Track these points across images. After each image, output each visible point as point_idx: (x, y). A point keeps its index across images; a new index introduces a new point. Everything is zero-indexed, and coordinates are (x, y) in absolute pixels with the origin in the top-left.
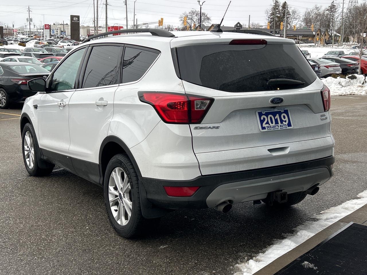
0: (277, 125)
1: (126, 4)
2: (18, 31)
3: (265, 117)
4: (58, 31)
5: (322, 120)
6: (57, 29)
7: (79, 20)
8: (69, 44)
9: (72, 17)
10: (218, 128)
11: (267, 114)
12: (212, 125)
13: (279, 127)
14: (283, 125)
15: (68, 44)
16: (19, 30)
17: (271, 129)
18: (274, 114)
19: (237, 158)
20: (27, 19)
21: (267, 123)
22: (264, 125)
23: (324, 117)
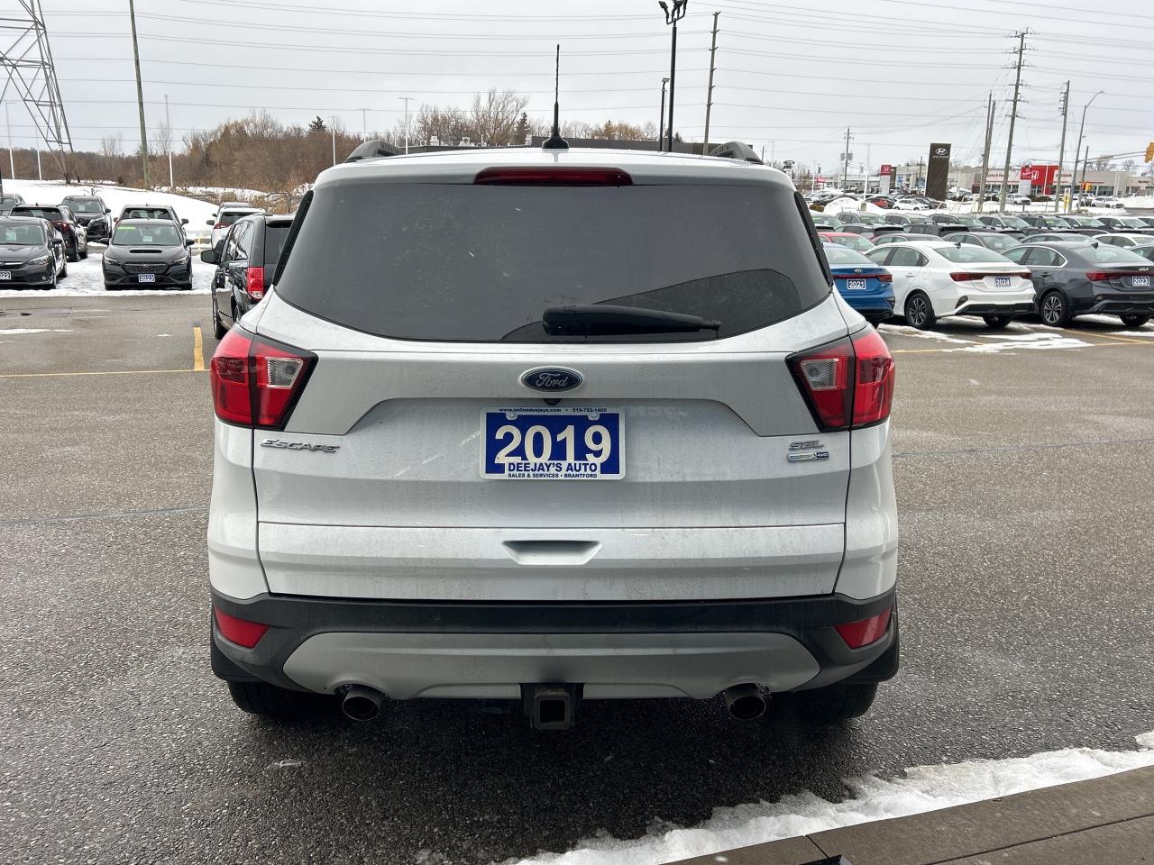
0: (556, 462)
1: (1065, 114)
2: (826, 181)
3: (516, 432)
4: (911, 178)
5: (791, 461)
6: (910, 175)
7: (948, 153)
8: (919, 205)
9: (934, 147)
10: (331, 450)
11: (523, 424)
12: (314, 440)
13: (564, 471)
14: (583, 467)
15: (915, 206)
16: (831, 178)
17: (526, 473)
18: (556, 425)
19: (374, 556)
20: (842, 155)
21: (520, 451)
22: (501, 458)
23: (812, 453)
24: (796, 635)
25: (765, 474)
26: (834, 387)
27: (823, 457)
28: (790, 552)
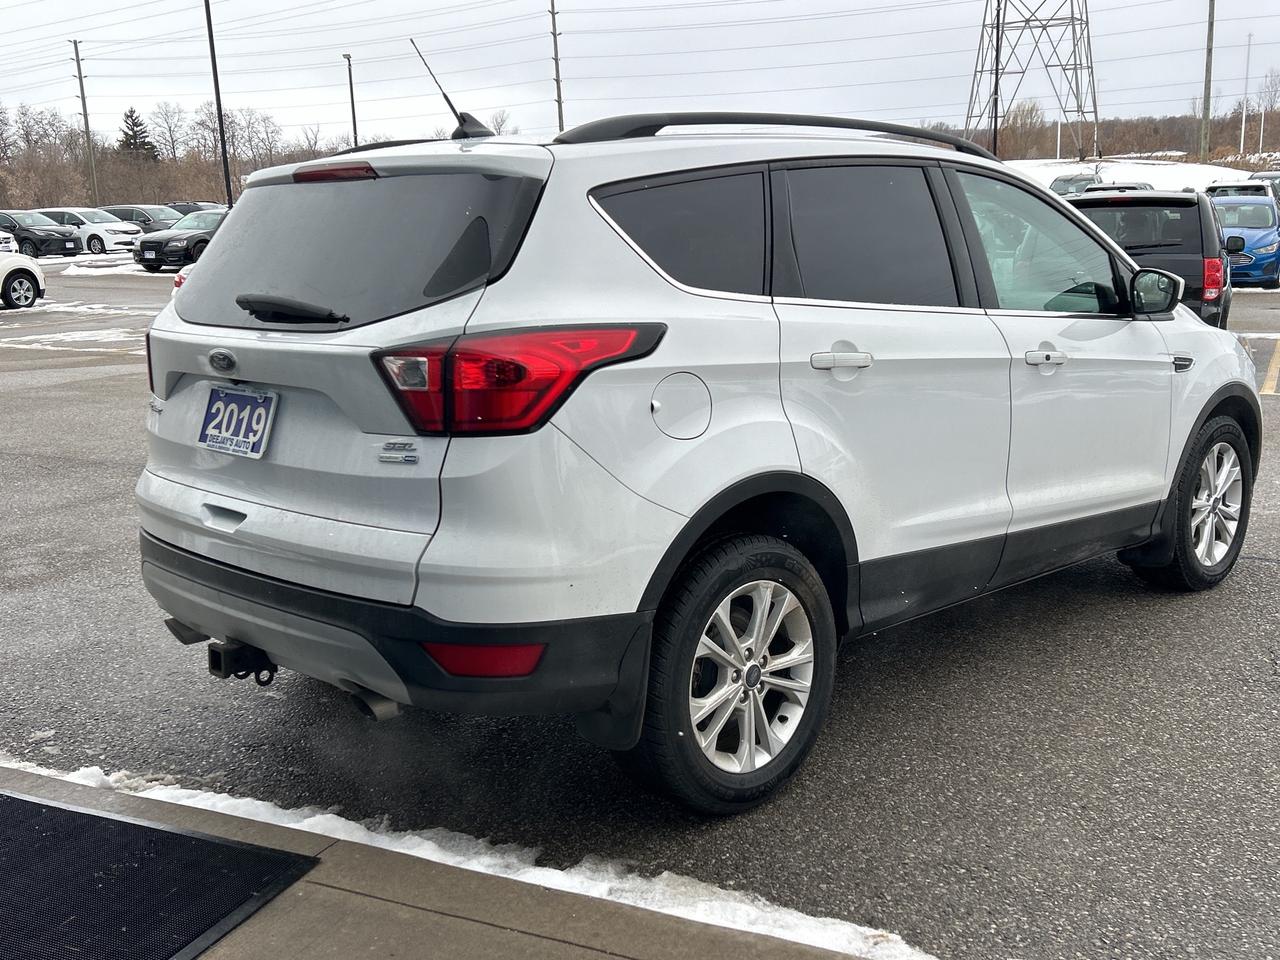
0: (232, 438)
3: (222, 408)
11: (227, 401)
13: (233, 446)
14: (245, 444)
17: (216, 445)
18: (243, 404)
21: (220, 425)
22: (209, 430)
23: (400, 455)
24: (371, 639)
25: (359, 470)
26: (426, 388)
27: (411, 461)
28: (362, 553)
